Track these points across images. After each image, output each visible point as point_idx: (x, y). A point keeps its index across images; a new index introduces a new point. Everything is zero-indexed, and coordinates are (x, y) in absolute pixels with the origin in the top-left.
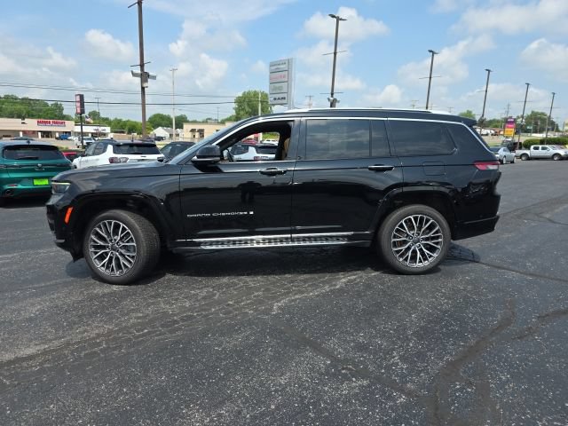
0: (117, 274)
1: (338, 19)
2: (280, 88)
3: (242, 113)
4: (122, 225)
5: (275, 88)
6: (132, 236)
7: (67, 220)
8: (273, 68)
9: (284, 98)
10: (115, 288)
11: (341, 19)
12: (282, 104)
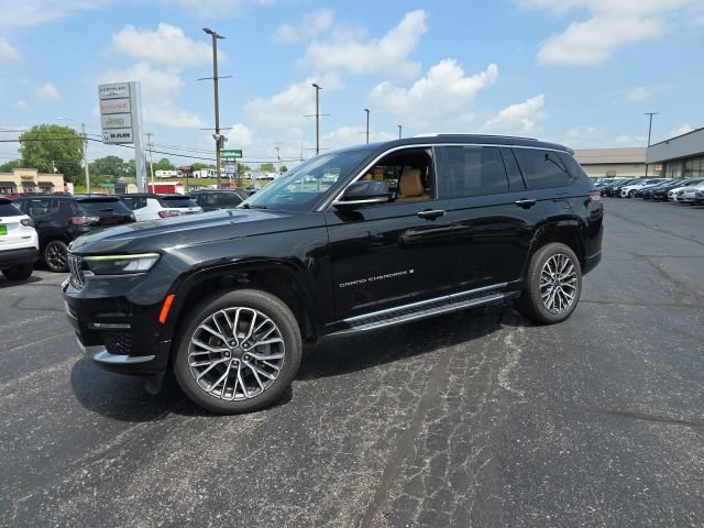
0: (249, 394)
1: (215, 37)
2: (119, 121)
3: (33, 156)
4: (255, 313)
5: (111, 121)
6: (275, 327)
7: (162, 319)
8: (107, 93)
9: (128, 135)
10: (251, 419)
11: (218, 37)
12: (118, 144)
